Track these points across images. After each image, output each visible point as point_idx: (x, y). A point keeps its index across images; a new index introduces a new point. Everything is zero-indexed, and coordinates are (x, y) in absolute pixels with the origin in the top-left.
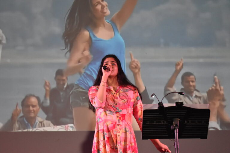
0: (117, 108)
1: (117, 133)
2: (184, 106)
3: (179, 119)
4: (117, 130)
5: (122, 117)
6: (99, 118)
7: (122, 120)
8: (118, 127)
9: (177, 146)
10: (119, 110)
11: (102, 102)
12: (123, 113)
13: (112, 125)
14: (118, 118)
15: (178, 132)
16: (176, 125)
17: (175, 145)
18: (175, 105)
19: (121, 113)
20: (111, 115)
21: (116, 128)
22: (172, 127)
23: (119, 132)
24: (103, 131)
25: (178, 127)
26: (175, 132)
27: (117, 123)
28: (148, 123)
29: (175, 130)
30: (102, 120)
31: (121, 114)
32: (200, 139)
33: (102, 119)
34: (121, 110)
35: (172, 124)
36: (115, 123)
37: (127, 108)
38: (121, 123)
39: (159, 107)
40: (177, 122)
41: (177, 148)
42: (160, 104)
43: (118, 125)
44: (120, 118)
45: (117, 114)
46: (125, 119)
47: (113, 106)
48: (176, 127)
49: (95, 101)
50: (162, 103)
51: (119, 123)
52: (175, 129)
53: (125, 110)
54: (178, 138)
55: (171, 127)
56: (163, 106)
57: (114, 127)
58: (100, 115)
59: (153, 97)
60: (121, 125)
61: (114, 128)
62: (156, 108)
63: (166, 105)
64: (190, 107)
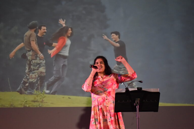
2: (142, 90)
3: (139, 99)
7: (109, 96)
8: (107, 101)
9: (138, 117)
10: (106, 89)
12: (109, 91)
16: (138, 103)
17: (136, 116)
18: (136, 89)
21: (105, 102)
22: (135, 104)
23: (108, 104)
25: (139, 104)
26: (137, 107)
28: (119, 102)
29: (137, 106)
32: (153, 112)
34: (108, 89)
35: (135, 102)
39: (126, 91)
40: (138, 101)
41: (138, 118)
42: (127, 89)
44: (107, 95)
45: (105, 92)
47: (101, 87)
51: (107, 98)
54: (139, 112)
55: (134, 104)
59: (122, 84)
62: (124, 91)
63: (130, 89)
64: (147, 91)
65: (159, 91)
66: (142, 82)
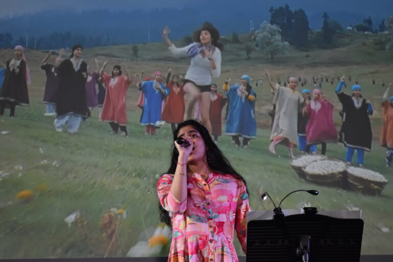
0: (210, 210)
1: (209, 255)
2: (318, 213)
3: (310, 237)
4: (209, 250)
5: (218, 226)
6: (177, 231)
7: (218, 233)
8: (211, 245)
10: (214, 214)
11: (179, 202)
12: (221, 221)
13: (201, 242)
14: (212, 229)
15: (308, 259)
16: (305, 247)
18: (302, 212)
20: (198, 223)
21: (206, 247)
22: (298, 251)
23: (213, 254)
25: (309, 251)
26: (304, 259)
27: (210, 238)
28: (256, 244)
29: (304, 256)
30: (183, 235)
31: (216, 222)
34: (217, 214)
35: (298, 246)
36: (204, 238)
37: (227, 212)
38: (216, 237)
39: (274, 216)
40: (306, 241)
42: (278, 211)
43: (211, 241)
44: (215, 229)
45: (210, 221)
46: (222, 231)
47: (202, 207)
48: (305, 251)
50: (280, 209)
51: (213, 237)
52: (302, 254)
53: (224, 215)
55: (296, 250)
56: (283, 215)
58: (179, 224)
59: (265, 198)
60: (216, 242)
61: (204, 247)
62: (270, 217)
63: (287, 212)
64: (329, 216)
65: (361, 218)
66: (317, 194)
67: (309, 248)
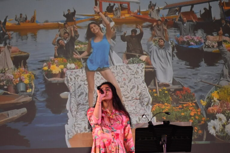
0: (113, 127)
1: (112, 149)
2: (170, 124)
3: (167, 136)
4: (112, 146)
5: (116, 135)
6: (96, 135)
7: (116, 139)
8: (113, 144)
10: (114, 130)
11: (98, 119)
12: (118, 133)
13: (108, 142)
14: (113, 137)
15: (166, 147)
16: (164, 141)
18: (162, 123)
19: (116, 132)
20: (107, 133)
21: (111, 145)
23: (114, 149)
24: (100, 147)
25: (166, 143)
26: (164, 147)
27: (112, 141)
28: (140, 140)
29: (163, 145)
30: (99, 138)
31: (115, 134)
33: (99, 136)
34: (116, 130)
35: (161, 140)
36: (110, 141)
37: (121, 129)
38: (115, 141)
39: (149, 126)
40: (164, 138)
42: (150, 123)
43: (113, 142)
44: (115, 136)
45: (112, 133)
46: (118, 138)
47: (109, 126)
48: (164, 143)
49: (92, 119)
50: (152, 122)
51: (114, 140)
52: (163, 144)
53: (119, 130)
54: (166, 152)
55: (160, 142)
56: (153, 125)
57: (109, 143)
58: (97, 132)
59: (144, 117)
60: (115, 143)
61: (110, 145)
62: (147, 126)
64: (176, 125)
65: (191, 125)
66: (170, 114)
67: (166, 141)
